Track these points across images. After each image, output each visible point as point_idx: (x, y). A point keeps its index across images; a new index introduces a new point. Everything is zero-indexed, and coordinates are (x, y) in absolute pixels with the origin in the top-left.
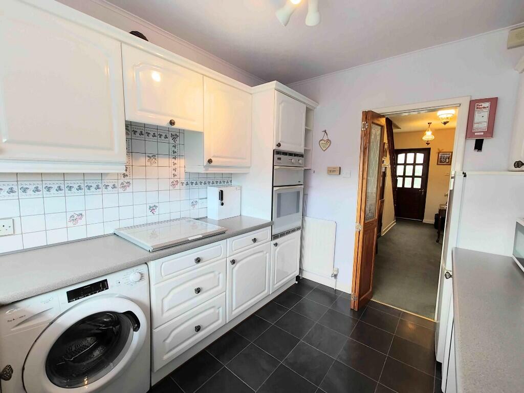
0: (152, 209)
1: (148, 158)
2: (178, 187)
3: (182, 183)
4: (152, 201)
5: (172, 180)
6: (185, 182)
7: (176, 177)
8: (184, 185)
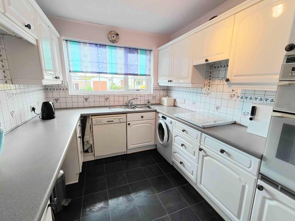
0: (217, 108)
1: (219, 80)
2: (234, 99)
3: (238, 97)
4: (218, 104)
5: (230, 94)
6: (241, 96)
7: (234, 92)
8: (239, 98)
